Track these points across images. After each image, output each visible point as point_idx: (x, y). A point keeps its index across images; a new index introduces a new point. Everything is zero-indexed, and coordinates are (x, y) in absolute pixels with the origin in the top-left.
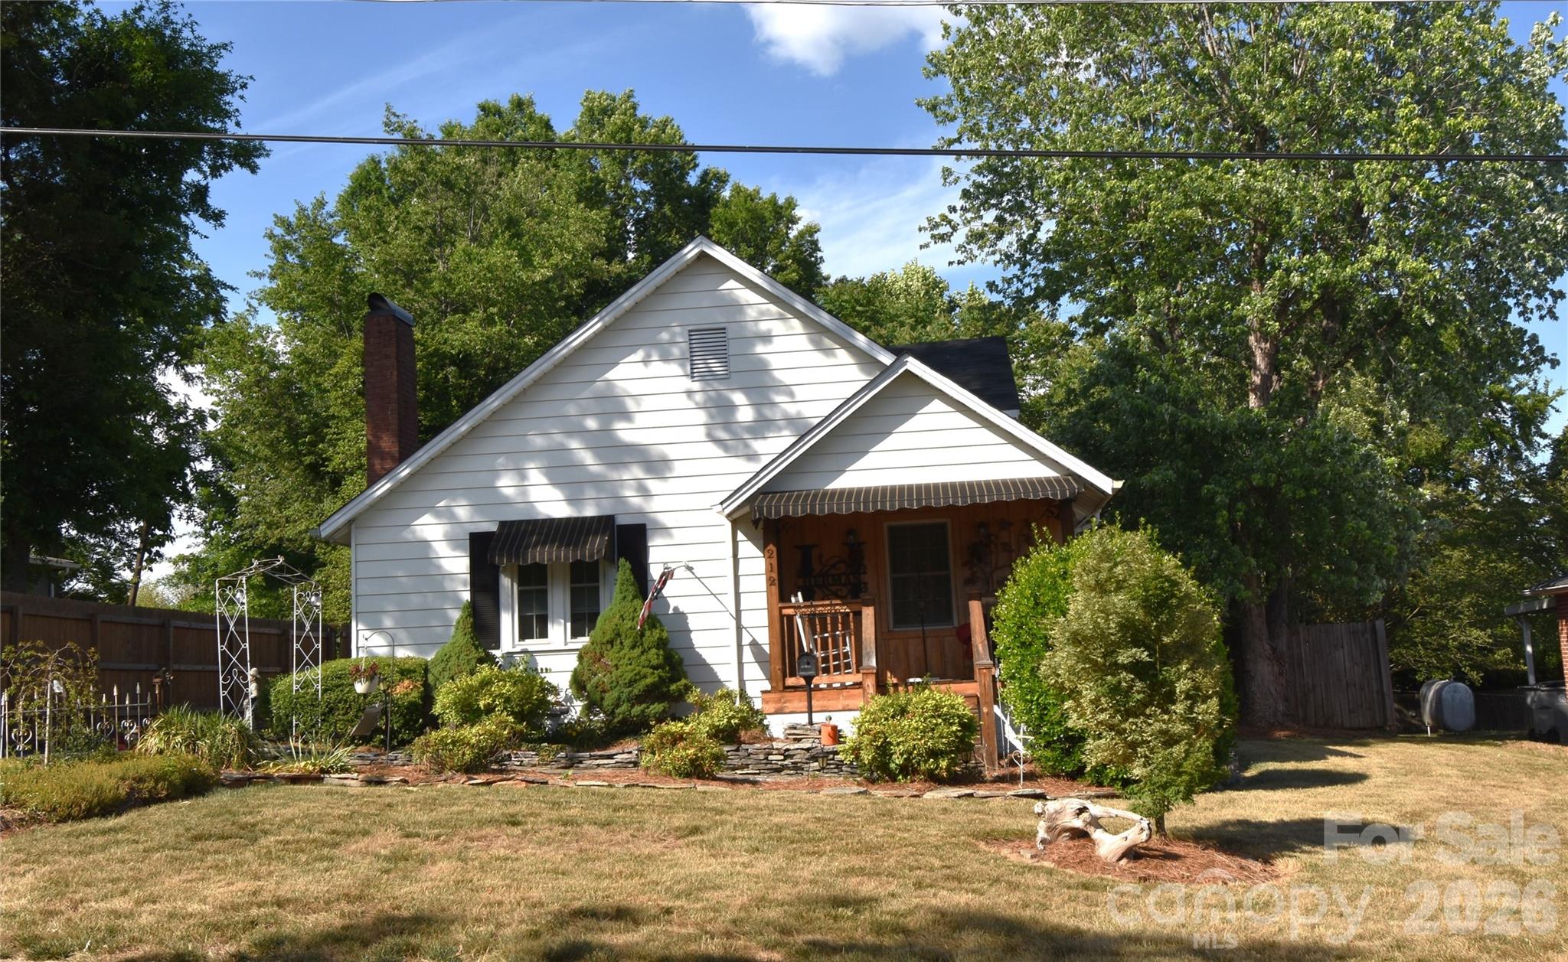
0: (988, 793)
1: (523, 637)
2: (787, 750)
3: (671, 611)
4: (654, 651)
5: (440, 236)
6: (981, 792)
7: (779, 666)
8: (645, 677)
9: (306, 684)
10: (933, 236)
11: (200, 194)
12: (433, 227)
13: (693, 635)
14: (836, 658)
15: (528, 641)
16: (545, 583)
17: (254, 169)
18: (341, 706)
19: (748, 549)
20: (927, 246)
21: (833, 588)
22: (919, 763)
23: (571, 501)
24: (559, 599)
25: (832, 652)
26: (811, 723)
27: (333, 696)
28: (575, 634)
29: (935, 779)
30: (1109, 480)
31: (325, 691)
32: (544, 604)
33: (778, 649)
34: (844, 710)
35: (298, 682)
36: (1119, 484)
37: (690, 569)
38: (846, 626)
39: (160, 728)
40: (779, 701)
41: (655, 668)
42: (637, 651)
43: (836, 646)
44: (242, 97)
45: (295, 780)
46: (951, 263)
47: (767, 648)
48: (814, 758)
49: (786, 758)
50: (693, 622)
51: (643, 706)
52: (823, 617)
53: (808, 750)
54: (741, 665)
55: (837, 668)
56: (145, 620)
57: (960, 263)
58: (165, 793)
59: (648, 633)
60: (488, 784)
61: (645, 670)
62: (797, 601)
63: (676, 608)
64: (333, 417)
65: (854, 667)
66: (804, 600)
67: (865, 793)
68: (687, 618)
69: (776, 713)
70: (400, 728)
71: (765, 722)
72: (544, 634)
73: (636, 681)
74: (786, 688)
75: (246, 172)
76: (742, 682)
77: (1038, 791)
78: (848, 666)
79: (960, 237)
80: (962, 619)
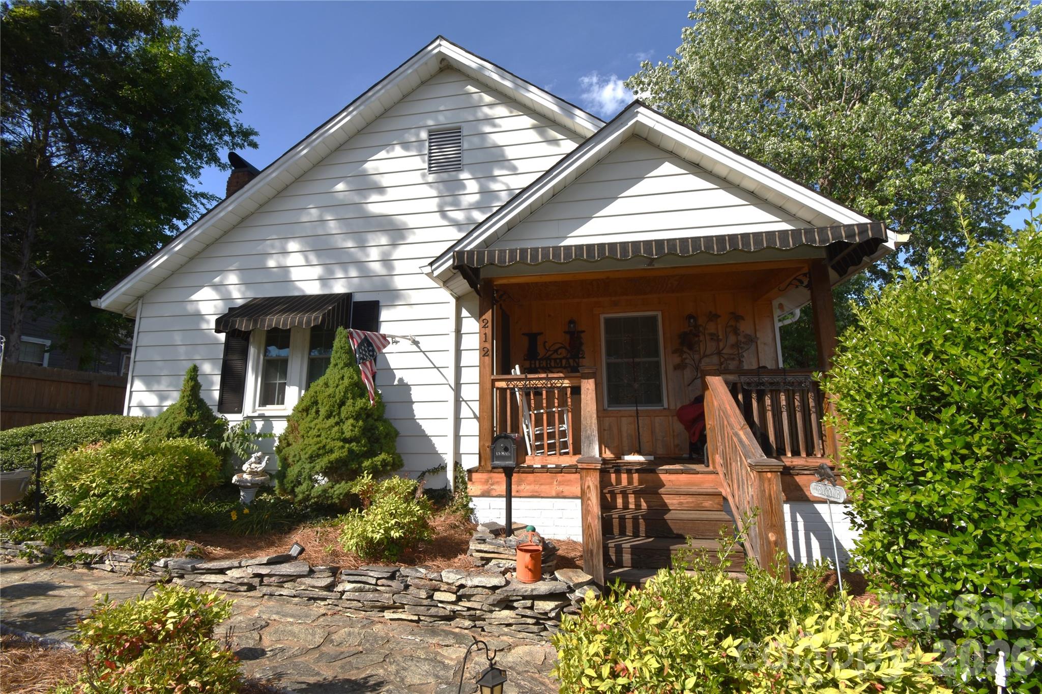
1: (262, 402)
2: (462, 586)
3: (396, 383)
4: (351, 421)
7: (488, 444)
8: (331, 451)
13: (415, 406)
14: (551, 436)
15: (269, 407)
19: (469, 322)
25: (547, 430)
32: (284, 374)
33: (488, 424)
34: (558, 497)
37: (416, 343)
38: (563, 403)
40: (487, 482)
43: (551, 423)
48: (507, 604)
50: (416, 393)
52: (538, 393)
54: (457, 438)
55: (551, 447)
59: (350, 402)
62: (516, 374)
63: (401, 380)
65: (570, 449)
66: (522, 372)
68: (410, 390)
69: (483, 495)
71: (471, 505)
72: (280, 400)
73: (318, 456)
74: (495, 468)
76: (457, 455)
78: (565, 446)
80: (671, 399)
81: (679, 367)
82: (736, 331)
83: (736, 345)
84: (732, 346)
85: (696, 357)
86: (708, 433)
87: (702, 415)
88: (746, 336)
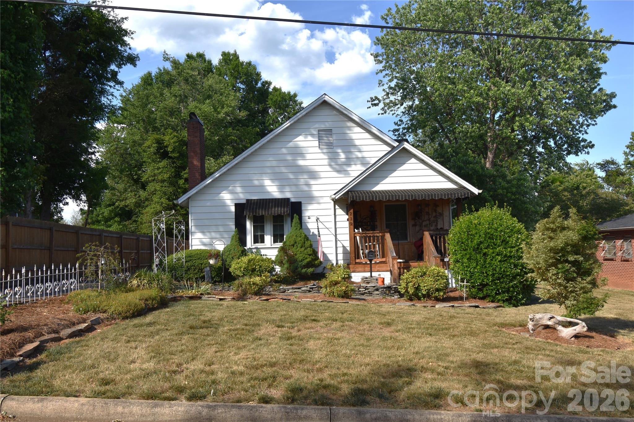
0: (459, 305)
1: (255, 242)
2: (365, 287)
3: (311, 234)
4: (309, 249)
5: (183, 99)
6: (456, 305)
7: (354, 255)
8: (307, 258)
9: (179, 259)
10: (372, 104)
11: (114, 74)
12: (180, 96)
15: (257, 244)
16: (264, 223)
17: (135, 65)
18: (192, 268)
19: (339, 211)
20: (370, 107)
21: (365, 227)
22: (432, 294)
23: (281, 192)
24: (269, 228)
26: (371, 276)
27: (189, 264)
28: (275, 241)
29: (438, 300)
30: (477, 190)
31: (186, 262)
32: (263, 230)
33: (353, 249)
35: (175, 259)
36: (481, 191)
37: (318, 219)
38: (378, 241)
39: (137, 277)
40: (354, 268)
41: (310, 255)
42: (303, 249)
43: (374, 248)
44: (132, 38)
45: (191, 298)
46: (379, 114)
47: (348, 249)
48: (377, 290)
49: (366, 289)
51: (305, 269)
52: (369, 238)
53: (374, 287)
54: (337, 254)
56: (94, 233)
57: (382, 114)
58: (156, 305)
59: (306, 242)
60: (267, 300)
61: (306, 256)
63: (313, 233)
64: (145, 162)
65: (380, 256)
67: (413, 305)
69: (355, 272)
70: (215, 276)
72: (263, 241)
73: (303, 260)
74: (356, 263)
75: (132, 66)
76: (337, 260)
77: (477, 305)
79: (381, 105)
80: (411, 239)
81: (415, 225)
82: (435, 211)
83: (435, 217)
84: (434, 217)
85: (421, 221)
86: (424, 250)
87: (422, 244)
88: (440, 213)
